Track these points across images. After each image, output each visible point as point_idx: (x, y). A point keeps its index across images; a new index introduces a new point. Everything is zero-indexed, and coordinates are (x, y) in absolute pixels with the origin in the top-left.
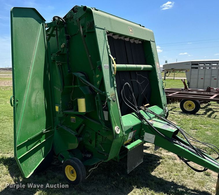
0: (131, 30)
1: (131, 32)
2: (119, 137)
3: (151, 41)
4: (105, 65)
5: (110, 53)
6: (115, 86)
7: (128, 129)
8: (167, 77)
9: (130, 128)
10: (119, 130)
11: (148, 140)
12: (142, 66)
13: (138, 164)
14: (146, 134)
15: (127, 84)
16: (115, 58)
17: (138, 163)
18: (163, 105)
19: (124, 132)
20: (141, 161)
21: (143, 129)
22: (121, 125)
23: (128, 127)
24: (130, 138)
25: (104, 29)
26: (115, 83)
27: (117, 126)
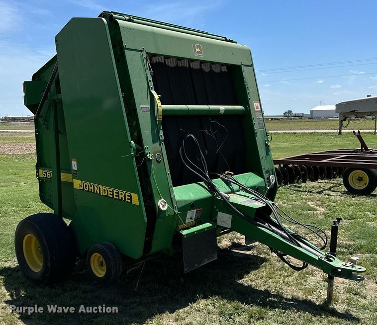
0: (198, 50)
1: (198, 52)
2: (167, 215)
3: (242, 66)
4: (141, 106)
5: (152, 88)
6: (162, 138)
7: (184, 204)
8: (345, 128)
9: (188, 203)
10: (165, 205)
11: (223, 223)
12: (222, 108)
13: (206, 262)
14: (220, 214)
15: (191, 137)
16: (160, 96)
17: (206, 260)
18: (264, 171)
19: (177, 209)
20: (213, 258)
21: (215, 207)
22: (171, 199)
23: (185, 201)
24: (191, 220)
25: (141, 51)
26: (161, 133)
27: (163, 200)
